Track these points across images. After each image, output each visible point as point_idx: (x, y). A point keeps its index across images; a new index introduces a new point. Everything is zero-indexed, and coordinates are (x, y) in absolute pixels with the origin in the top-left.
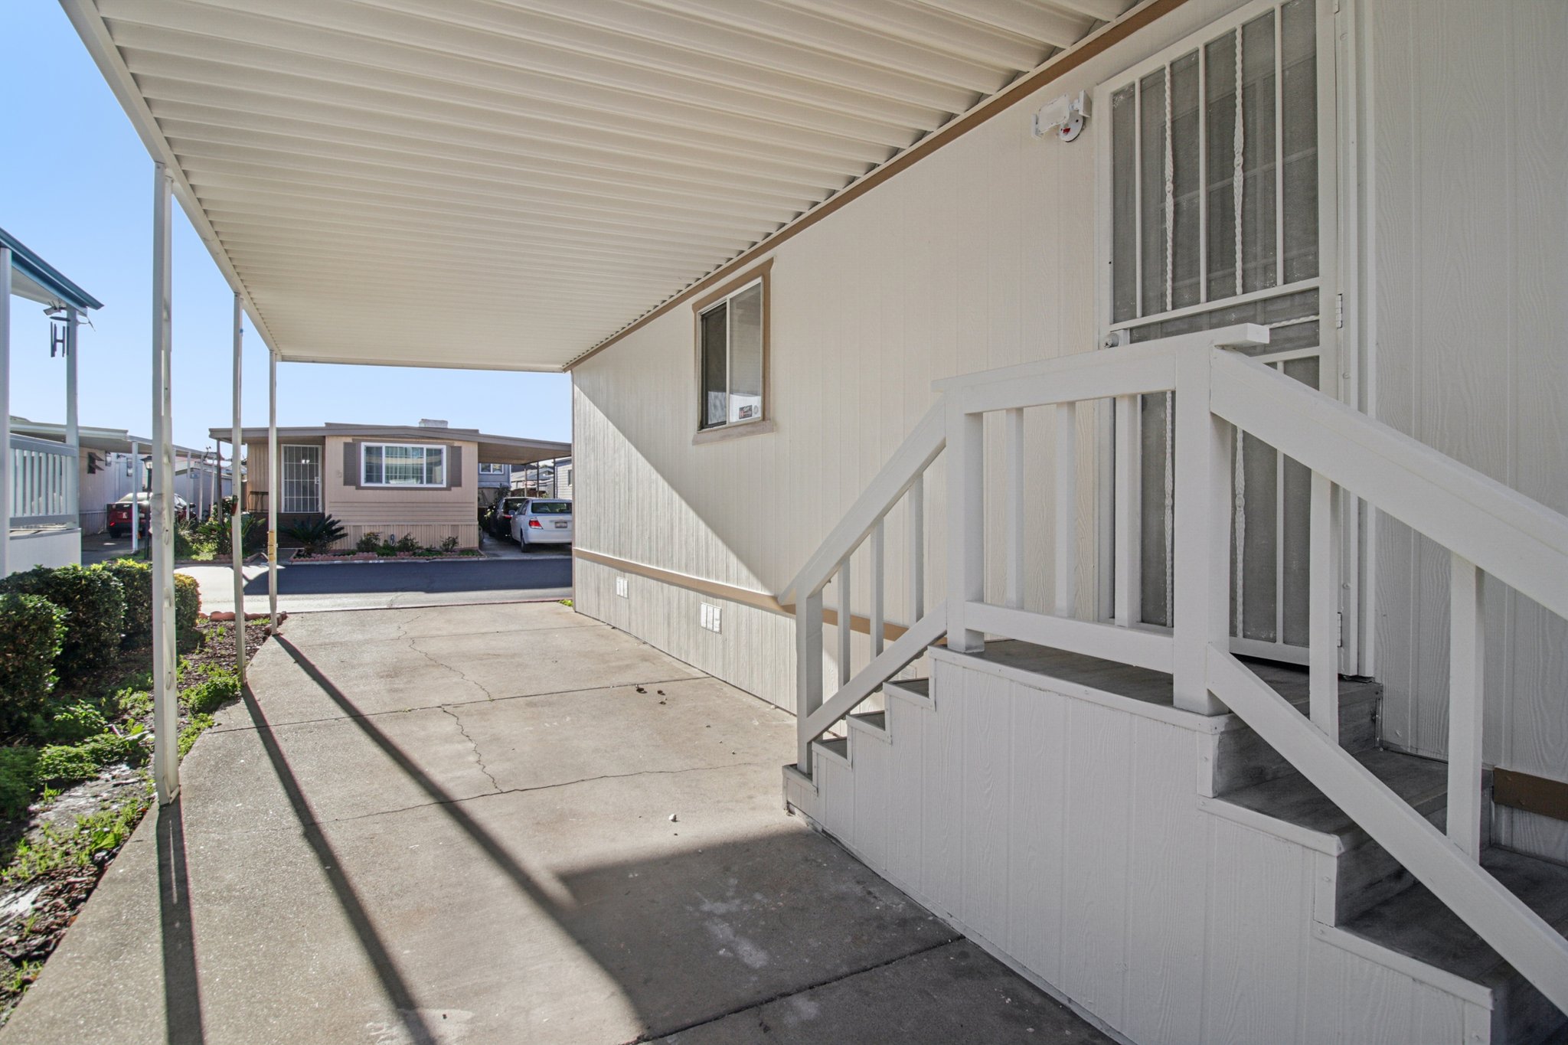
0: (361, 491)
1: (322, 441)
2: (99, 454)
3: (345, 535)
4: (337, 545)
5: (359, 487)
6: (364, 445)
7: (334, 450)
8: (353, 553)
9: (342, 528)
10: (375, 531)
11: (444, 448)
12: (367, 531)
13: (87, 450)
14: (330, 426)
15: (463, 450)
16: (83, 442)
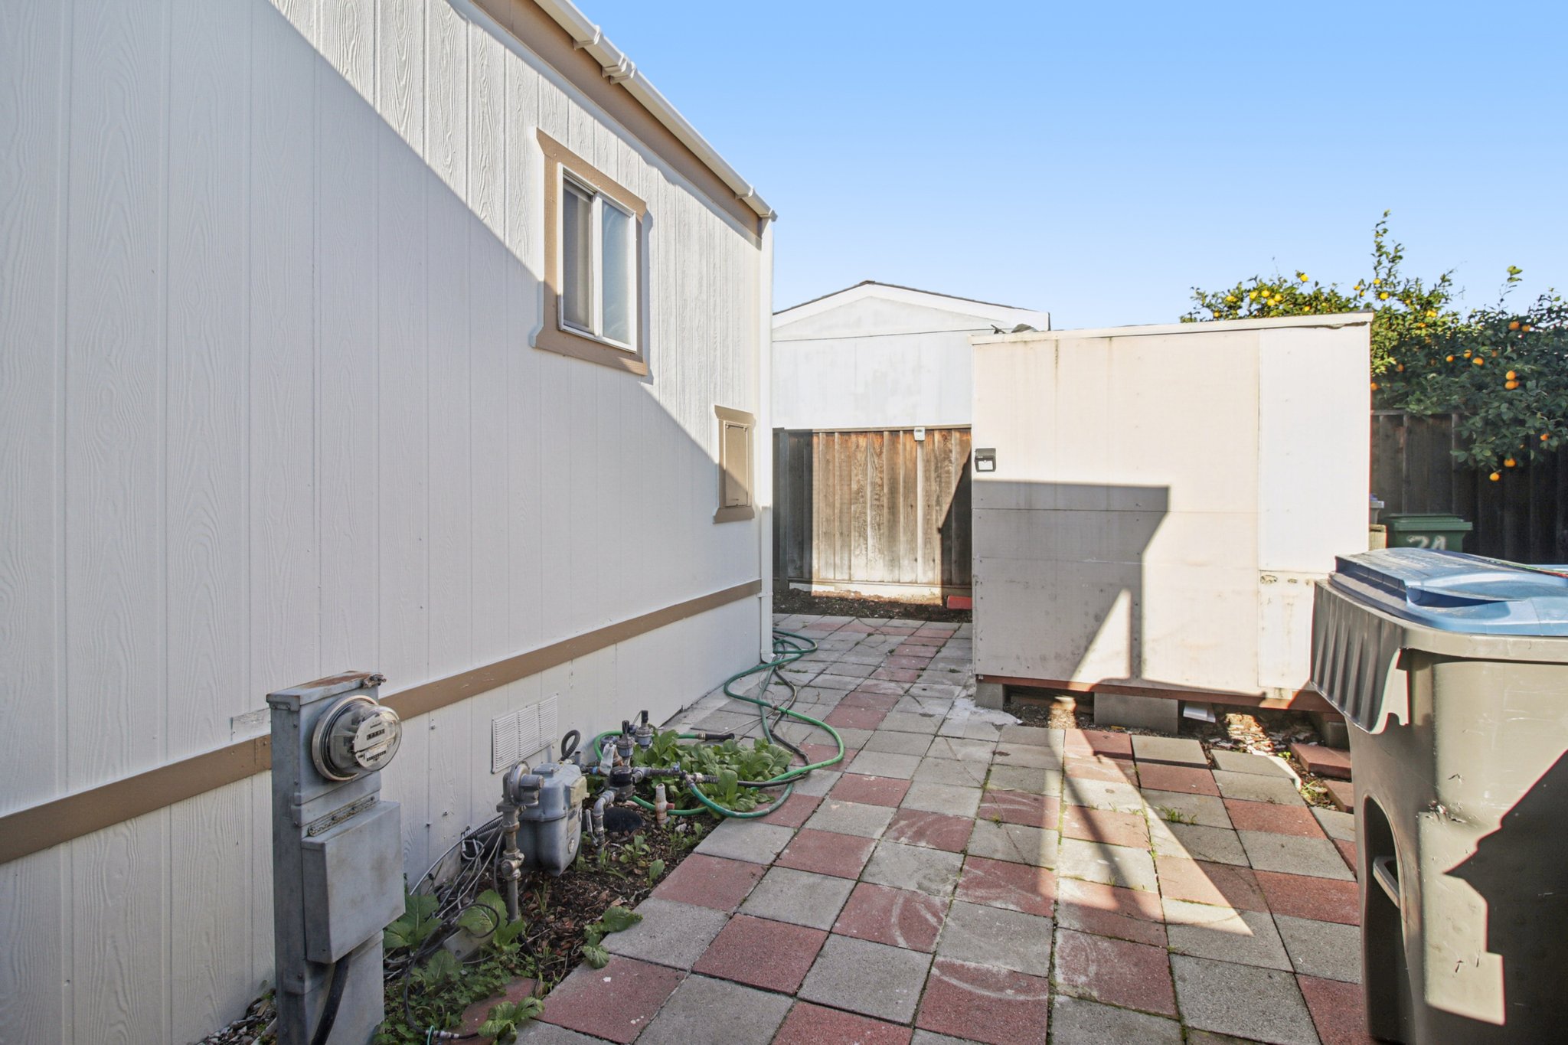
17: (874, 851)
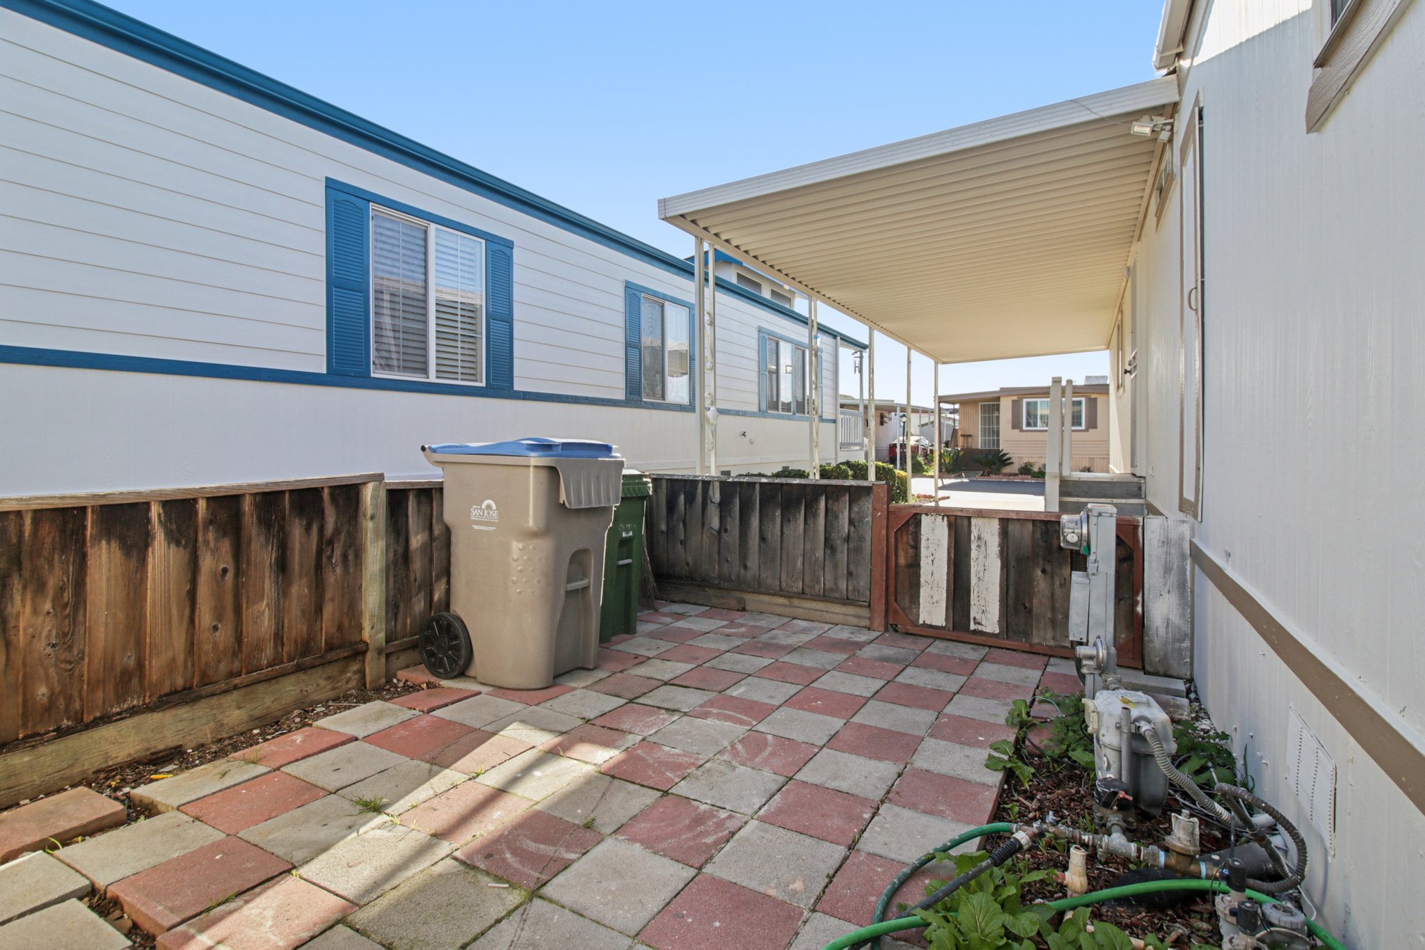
0: (1023, 433)
1: (998, 399)
2: (886, 414)
3: (1012, 463)
4: (1006, 470)
5: (1022, 430)
6: (1025, 401)
7: (1006, 405)
8: (1015, 475)
9: (1010, 459)
10: (1031, 461)
11: (1083, 399)
12: (1026, 460)
13: (880, 412)
14: (1002, 389)
15: (1099, 401)
16: (877, 408)
17: (764, 805)
